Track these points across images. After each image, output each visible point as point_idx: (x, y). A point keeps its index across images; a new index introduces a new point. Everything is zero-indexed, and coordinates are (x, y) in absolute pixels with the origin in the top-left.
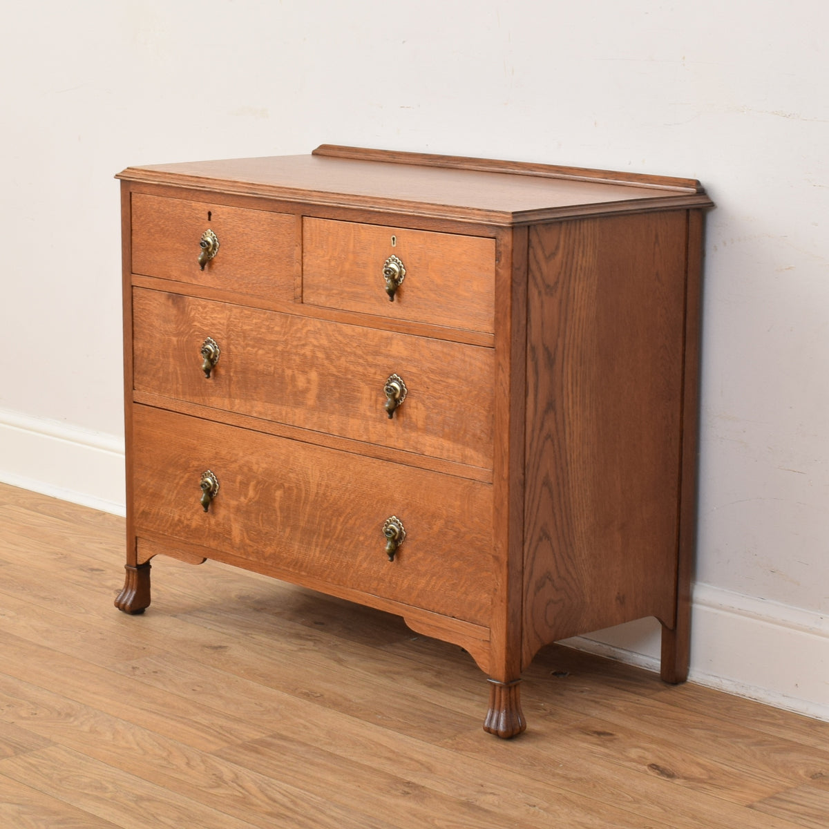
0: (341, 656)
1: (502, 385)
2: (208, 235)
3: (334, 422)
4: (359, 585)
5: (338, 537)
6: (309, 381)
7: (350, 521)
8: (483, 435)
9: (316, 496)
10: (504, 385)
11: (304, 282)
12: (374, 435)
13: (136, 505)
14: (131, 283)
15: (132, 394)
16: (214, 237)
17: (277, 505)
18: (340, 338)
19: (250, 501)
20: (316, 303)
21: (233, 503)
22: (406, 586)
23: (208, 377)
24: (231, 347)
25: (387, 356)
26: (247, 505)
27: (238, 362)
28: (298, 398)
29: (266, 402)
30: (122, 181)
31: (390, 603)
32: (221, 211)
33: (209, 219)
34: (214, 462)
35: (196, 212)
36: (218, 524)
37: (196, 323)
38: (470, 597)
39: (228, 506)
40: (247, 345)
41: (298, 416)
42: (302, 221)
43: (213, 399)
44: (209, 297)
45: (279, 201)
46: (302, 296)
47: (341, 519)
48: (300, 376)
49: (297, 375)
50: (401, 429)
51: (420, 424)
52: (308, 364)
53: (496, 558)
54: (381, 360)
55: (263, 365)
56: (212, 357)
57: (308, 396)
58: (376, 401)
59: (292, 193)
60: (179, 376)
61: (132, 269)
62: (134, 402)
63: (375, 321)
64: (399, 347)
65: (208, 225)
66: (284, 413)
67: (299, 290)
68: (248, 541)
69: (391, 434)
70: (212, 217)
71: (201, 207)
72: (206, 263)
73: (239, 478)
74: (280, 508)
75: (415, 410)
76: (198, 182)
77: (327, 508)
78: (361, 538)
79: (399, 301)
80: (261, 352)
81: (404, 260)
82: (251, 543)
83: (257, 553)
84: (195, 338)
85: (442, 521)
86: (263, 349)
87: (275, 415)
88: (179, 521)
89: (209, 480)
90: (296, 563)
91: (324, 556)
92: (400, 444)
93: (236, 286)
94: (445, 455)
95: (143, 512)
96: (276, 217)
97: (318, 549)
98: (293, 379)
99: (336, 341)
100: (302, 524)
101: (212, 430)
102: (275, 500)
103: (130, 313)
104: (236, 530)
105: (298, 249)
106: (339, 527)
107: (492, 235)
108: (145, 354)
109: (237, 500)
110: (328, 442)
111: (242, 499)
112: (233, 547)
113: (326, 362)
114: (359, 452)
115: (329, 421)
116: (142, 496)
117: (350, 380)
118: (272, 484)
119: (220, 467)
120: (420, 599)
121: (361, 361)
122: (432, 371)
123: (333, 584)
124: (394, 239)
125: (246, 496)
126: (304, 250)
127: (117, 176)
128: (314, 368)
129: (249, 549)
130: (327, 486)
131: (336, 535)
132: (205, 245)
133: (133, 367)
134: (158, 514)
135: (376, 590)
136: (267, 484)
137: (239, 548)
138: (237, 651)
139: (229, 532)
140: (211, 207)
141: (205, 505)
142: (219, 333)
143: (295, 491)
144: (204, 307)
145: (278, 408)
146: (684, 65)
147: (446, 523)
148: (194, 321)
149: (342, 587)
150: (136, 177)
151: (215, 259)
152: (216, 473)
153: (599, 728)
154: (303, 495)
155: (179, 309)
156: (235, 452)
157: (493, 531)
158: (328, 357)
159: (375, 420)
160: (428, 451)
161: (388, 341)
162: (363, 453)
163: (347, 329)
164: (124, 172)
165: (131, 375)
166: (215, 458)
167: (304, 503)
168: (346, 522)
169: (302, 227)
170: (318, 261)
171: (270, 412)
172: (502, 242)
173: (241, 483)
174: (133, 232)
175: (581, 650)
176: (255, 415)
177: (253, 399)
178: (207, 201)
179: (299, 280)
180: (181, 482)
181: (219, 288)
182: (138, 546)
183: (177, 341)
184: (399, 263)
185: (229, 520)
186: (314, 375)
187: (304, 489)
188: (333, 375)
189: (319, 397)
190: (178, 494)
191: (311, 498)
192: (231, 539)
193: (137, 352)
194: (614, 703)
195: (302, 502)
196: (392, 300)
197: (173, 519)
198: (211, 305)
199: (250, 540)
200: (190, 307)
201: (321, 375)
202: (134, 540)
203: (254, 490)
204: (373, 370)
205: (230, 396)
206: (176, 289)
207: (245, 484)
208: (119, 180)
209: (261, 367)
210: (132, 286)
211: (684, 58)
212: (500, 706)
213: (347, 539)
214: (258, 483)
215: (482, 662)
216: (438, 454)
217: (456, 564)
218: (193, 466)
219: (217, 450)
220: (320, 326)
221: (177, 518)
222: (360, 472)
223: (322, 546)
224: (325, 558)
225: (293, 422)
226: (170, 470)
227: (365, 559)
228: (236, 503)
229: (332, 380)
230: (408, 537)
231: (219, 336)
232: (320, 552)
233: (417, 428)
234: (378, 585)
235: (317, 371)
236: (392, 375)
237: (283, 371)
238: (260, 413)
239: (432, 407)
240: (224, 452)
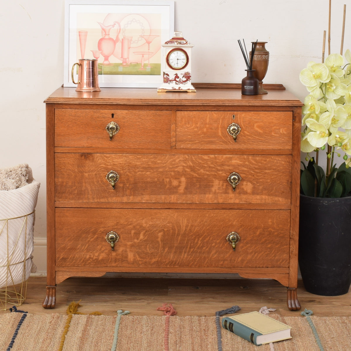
1: (296, 169)
2: (112, 124)
3: (196, 198)
4: (212, 265)
5: (198, 247)
6: (180, 182)
7: (206, 239)
8: (285, 191)
9: (185, 231)
11: (177, 139)
12: (221, 199)
13: (57, 256)
14: (54, 151)
15: (55, 203)
16: (116, 125)
17: (159, 239)
18: (201, 161)
19: (141, 241)
20: (185, 148)
21: (129, 243)
22: (240, 260)
24: (127, 173)
25: (229, 165)
26: (139, 243)
27: (132, 179)
28: (173, 190)
29: (151, 195)
30: (46, 104)
31: (231, 269)
32: (120, 113)
34: (116, 227)
35: (104, 114)
37: (102, 165)
38: (277, 258)
39: (126, 245)
40: (139, 171)
41: (173, 198)
42: (176, 113)
43: (114, 198)
44: (113, 152)
46: (176, 146)
47: (201, 239)
48: (174, 181)
49: (172, 180)
50: (237, 195)
51: (249, 191)
52: (179, 175)
54: (227, 168)
55: (149, 179)
56: (115, 179)
57: (180, 188)
58: (223, 185)
59: (169, 101)
61: (55, 145)
62: (57, 207)
64: (236, 161)
65: (112, 119)
66: (163, 198)
67: (174, 143)
68: (139, 259)
69: (232, 198)
70: (114, 116)
71: (107, 112)
73: (133, 232)
74: (161, 240)
75: (246, 186)
76: (104, 101)
77: (192, 235)
78: (213, 245)
79: (237, 142)
80: (148, 173)
81: (239, 124)
82: (140, 259)
83: (146, 263)
84: (101, 172)
85: (261, 229)
86: (150, 172)
87: (158, 200)
88: (90, 258)
89: (113, 236)
90: (172, 263)
92: (237, 201)
93: (132, 145)
94: (263, 201)
95: (63, 258)
96: (158, 112)
97: (186, 254)
98: (170, 182)
99: (198, 163)
100: (175, 245)
101: (115, 212)
102: (158, 237)
104: (131, 256)
105: (173, 126)
106: (199, 242)
107: (291, 110)
108: (64, 184)
109: (132, 242)
110: (194, 207)
111: (136, 240)
112: (129, 264)
113: (191, 173)
114: (212, 208)
115: (193, 198)
116: (62, 251)
117: (207, 178)
118: (156, 231)
119: (120, 229)
120: (248, 264)
121: (214, 169)
122: (256, 169)
123: (195, 267)
124: (234, 116)
126: (177, 126)
127: (43, 102)
128: (183, 176)
129: (140, 262)
130: (192, 226)
131: (198, 246)
132: (111, 129)
133: (55, 191)
134: (74, 258)
135: (222, 265)
136: (152, 231)
137: (133, 263)
139: (127, 257)
140: (113, 111)
142: (119, 168)
143: (171, 231)
144: (109, 157)
145: (159, 196)
147: (263, 230)
148: (100, 164)
149: (200, 268)
150: (55, 101)
151: (117, 135)
152: (117, 232)
154: (177, 232)
155: (89, 160)
156: (130, 220)
158: (192, 170)
159: (221, 193)
160: (254, 202)
161: (230, 159)
162: (214, 208)
163: (206, 157)
164: (48, 100)
165: (53, 195)
166: (117, 225)
167: (177, 236)
168: (204, 240)
169: (175, 116)
171: (154, 199)
172: (297, 112)
173: (135, 233)
176: (144, 202)
177: (143, 195)
178: (111, 109)
179: (174, 139)
180: (92, 240)
181: (120, 147)
182: (57, 275)
183: (89, 175)
184: (237, 126)
185: (126, 252)
186: (183, 179)
187: (177, 230)
188: (196, 177)
189: (186, 188)
190: (89, 246)
191: (182, 232)
192: (127, 260)
193: (58, 184)
195: (176, 235)
197: (85, 258)
198: (113, 156)
200: (98, 158)
201: (187, 178)
202: (54, 273)
203: (144, 235)
204: (220, 173)
205: (126, 196)
206: (89, 151)
207: (137, 234)
208: (45, 104)
209: (149, 180)
210: (55, 153)
212: (294, 298)
213: (205, 247)
214: (146, 232)
215: (284, 282)
216: (259, 202)
217: (269, 246)
219: (118, 221)
220: (187, 157)
221: (88, 257)
222: (212, 217)
223: (189, 252)
224: (190, 257)
225: (170, 201)
226: (84, 236)
227: (215, 253)
228: (130, 243)
229: (194, 179)
230: (242, 239)
231: (119, 169)
232: (188, 255)
233: (247, 193)
234: (223, 262)
235: (185, 177)
236: (232, 173)
237: (163, 180)
238: (147, 200)
239: (256, 183)
240: (122, 221)
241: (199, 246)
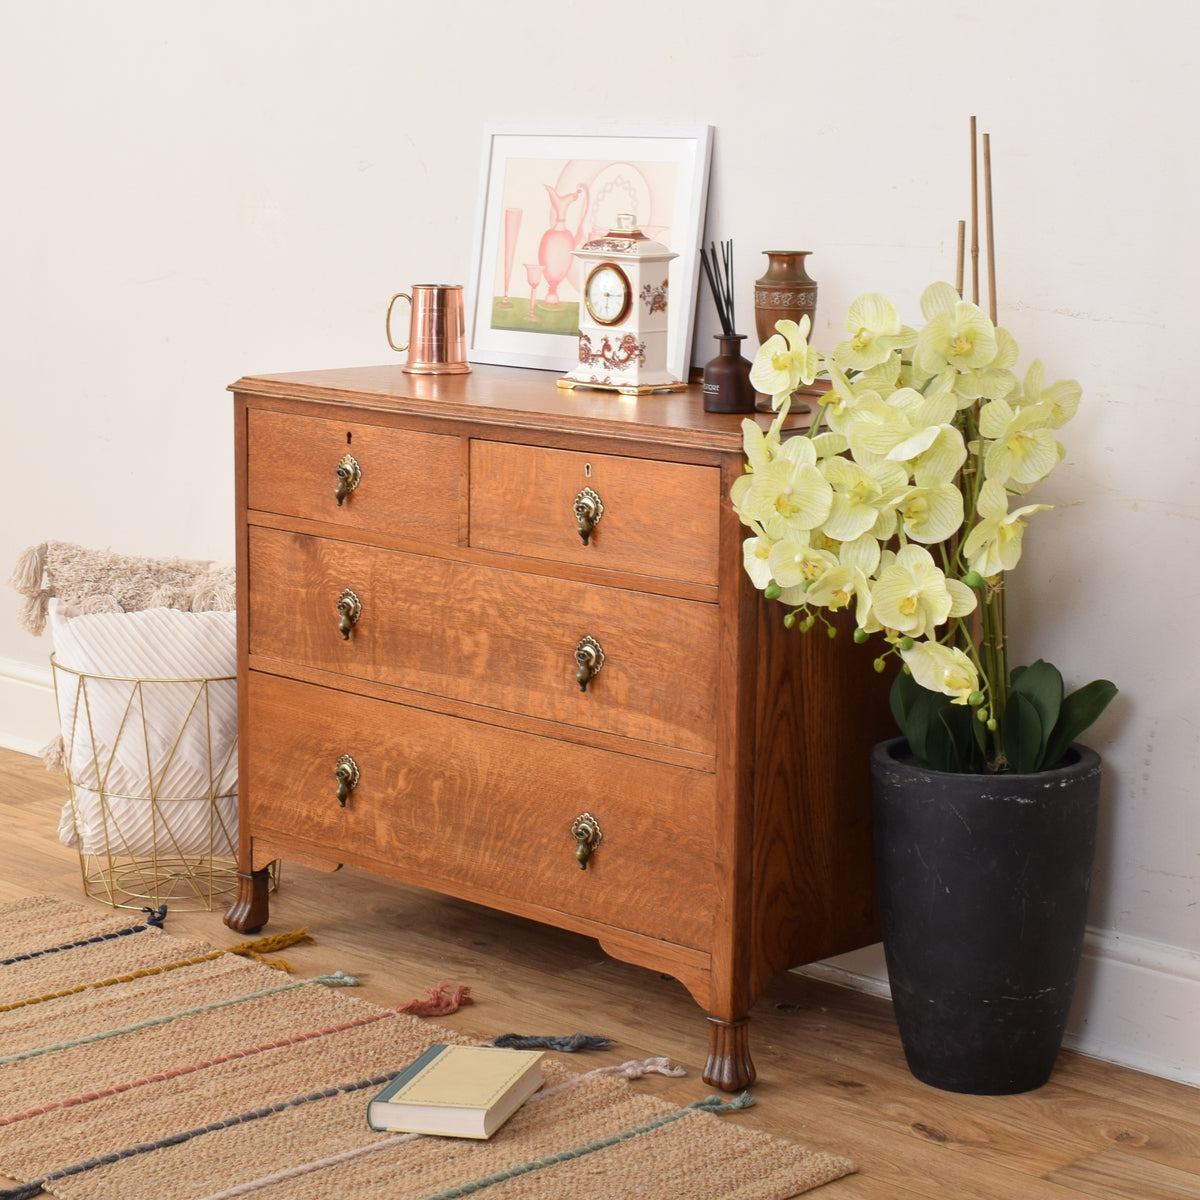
0: (511, 985)
1: (727, 649)
2: (347, 461)
3: (510, 696)
4: (540, 899)
5: (513, 839)
6: (477, 644)
7: (530, 819)
8: (703, 713)
9: (485, 788)
10: (731, 649)
11: (471, 520)
12: (562, 711)
13: (252, 797)
14: (247, 520)
15: (249, 658)
16: (355, 464)
17: (435, 799)
18: (518, 590)
19: (399, 794)
20: (486, 547)
21: (378, 795)
22: (601, 900)
23: (347, 638)
24: (377, 601)
25: (579, 613)
26: (396, 798)
27: (385, 620)
28: (463, 665)
29: (421, 670)
30: (236, 394)
31: (581, 922)
32: (364, 431)
33: (349, 442)
34: (354, 745)
35: (333, 432)
36: (357, 822)
37: (330, 571)
38: (685, 915)
39: (371, 799)
40: (397, 599)
41: (463, 687)
42: (469, 445)
43: (352, 666)
44: (348, 538)
45: (441, 419)
46: (468, 539)
47: (519, 817)
48: (466, 638)
49: (461, 637)
50: (595, 704)
51: (621, 698)
52: (475, 623)
53: (720, 867)
54: (571, 619)
55: (417, 623)
56: (351, 613)
57: (476, 662)
58: (564, 669)
59: (456, 410)
60: (309, 636)
61: (248, 504)
62: (251, 669)
63: (563, 570)
64: (594, 602)
65: (347, 448)
66: (444, 684)
67: (465, 530)
68: (396, 843)
69: (584, 710)
70: (352, 440)
71: (339, 427)
72: (345, 496)
73: (386, 764)
74: (438, 802)
75: (615, 680)
76: (335, 395)
77: (500, 802)
78: (545, 840)
79: (595, 545)
80: (415, 607)
81: (601, 493)
82: (401, 846)
83: (409, 858)
84: (328, 589)
85: (650, 820)
86: (418, 604)
87: (433, 686)
88: (308, 817)
89: (347, 767)
90: (459, 872)
91: (495, 862)
92: (595, 723)
93: (383, 525)
94: (653, 736)
95: (261, 807)
96: (435, 439)
97: (488, 854)
98: (457, 641)
99: (512, 594)
100: (468, 822)
101: (351, 704)
102: (431, 792)
103: (246, 558)
104: (382, 829)
105: (464, 480)
106: (516, 827)
107: (716, 463)
108: (265, 609)
109: (382, 792)
110: (502, 721)
111: (390, 790)
112: (377, 851)
113: (499, 621)
114: (541, 733)
115: (503, 694)
116: (260, 786)
117: (531, 642)
118: (429, 772)
119: (362, 751)
120: (620, 917)
121: (545, 619)
122: (637, 633)
123: (507, 896)
124: (588, 467)
125: (394, 787)
126: (472, 481)
127: (230, 388)
128: (484, 629)
129: (399, 854)
130: (500, 775)
131: (512, 836)
132: (343, 474)
133: (249, 626)
134: (280, 810)
135: (563, 905)
136: (422, 772)
137: (385, 853)
138: (380, 980)
139: (373, 833)
140: (350, 427)
141: (342, 798)
142: (362, 584)
143: (459, 780)
144: (342, 551)
145: (437, 677)
146: (942, 252)
147: (654, 823)
148: (328, 568)
149: (519, 902)
150: (256, 389)
151: (356, 492)
152: (355, 758)
153: (844, 1077)
154: (469, 787)
155: (308, 553)
156: (380, 732)
157: (716, 832)
158: (502, 614)
159: (562, 693)
160: (631, 732)
161: (580, 595)
162: (547, 734)
163: (527, 579)
164: (238, 382)
165: (246, 635)
166: (355, 739)
167: (470, 796)
168: (525, 821)
169: (469, 452)
170: (490, 495)
171: (426, 683)
172: (729, 472)
173: (388, 770)
174: (250, 458)
175: (809, 976)
176: (406, 686)
177: (405, 667)
178: (345, 419)
179: (464, 518)
180: (311, 769)
181: (362, 527)
182: (254, 848)
183: (307, 593)
184: (594, 498)
185: (372, 817)
186: (483, 637)
187: (469, 779)
188: (508, 637)
189: (490, 665)
190: (305, 784)
191: (480, 789)
192: (375, 841)
193: (254, 607)
194: (860, 1046)
195: (468, 794)
196: (586, 544)
197: (300, 816)
198: (350, 548)
199: (400, 842)
200: (324, 551)
201: (493, 636)
202: (249, 841)
203: (406, 779)
204: (559, 631)
205: (374, 663)
206: (306, 528)
207: (393, 773)
208: (232, 393)
209: (415, 626)
210: (249, 525)
211: (942, 243)
212: (723, 1052)
213: (525, 842)
214: (410, 770)
215: (701, 996)
216: (644, 735)
217: (667, 874)
218: (326, 749)
219: (358, 730)
220: (491, 575)
221: (304, 814)
222: (542, 758)
223: (493, 850)
224: (497, 865)
225: (457, 695)
226: (297, 755)
227: (549, 867)
228: (381, 795)
229: (507, 642)
230: (605, 839)
231: (360, 587)
232: (491, 857)
233: (617, 703)
234: (566, 899)
235: (487, 632)
236: (585, 637)
237: (444, 631)
238: (414, 684)
239: (637, 677)
240: (366, 732)
241: (515, 836)
